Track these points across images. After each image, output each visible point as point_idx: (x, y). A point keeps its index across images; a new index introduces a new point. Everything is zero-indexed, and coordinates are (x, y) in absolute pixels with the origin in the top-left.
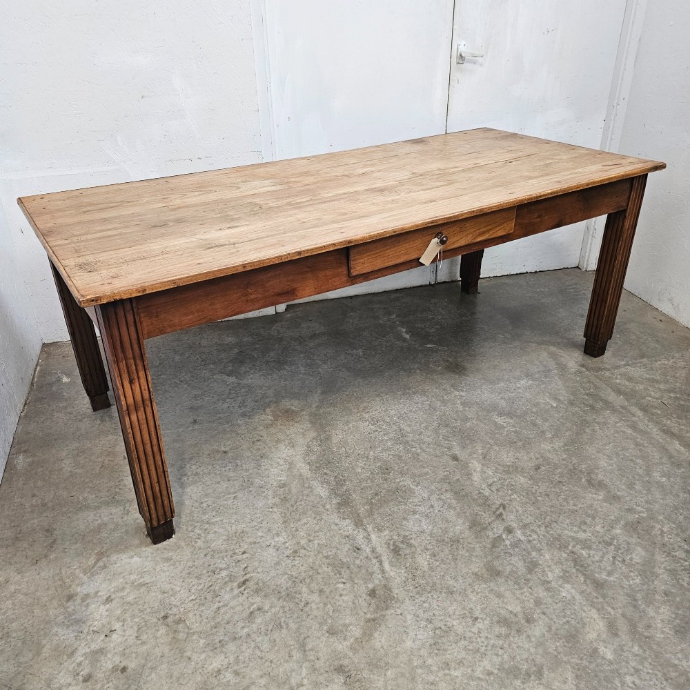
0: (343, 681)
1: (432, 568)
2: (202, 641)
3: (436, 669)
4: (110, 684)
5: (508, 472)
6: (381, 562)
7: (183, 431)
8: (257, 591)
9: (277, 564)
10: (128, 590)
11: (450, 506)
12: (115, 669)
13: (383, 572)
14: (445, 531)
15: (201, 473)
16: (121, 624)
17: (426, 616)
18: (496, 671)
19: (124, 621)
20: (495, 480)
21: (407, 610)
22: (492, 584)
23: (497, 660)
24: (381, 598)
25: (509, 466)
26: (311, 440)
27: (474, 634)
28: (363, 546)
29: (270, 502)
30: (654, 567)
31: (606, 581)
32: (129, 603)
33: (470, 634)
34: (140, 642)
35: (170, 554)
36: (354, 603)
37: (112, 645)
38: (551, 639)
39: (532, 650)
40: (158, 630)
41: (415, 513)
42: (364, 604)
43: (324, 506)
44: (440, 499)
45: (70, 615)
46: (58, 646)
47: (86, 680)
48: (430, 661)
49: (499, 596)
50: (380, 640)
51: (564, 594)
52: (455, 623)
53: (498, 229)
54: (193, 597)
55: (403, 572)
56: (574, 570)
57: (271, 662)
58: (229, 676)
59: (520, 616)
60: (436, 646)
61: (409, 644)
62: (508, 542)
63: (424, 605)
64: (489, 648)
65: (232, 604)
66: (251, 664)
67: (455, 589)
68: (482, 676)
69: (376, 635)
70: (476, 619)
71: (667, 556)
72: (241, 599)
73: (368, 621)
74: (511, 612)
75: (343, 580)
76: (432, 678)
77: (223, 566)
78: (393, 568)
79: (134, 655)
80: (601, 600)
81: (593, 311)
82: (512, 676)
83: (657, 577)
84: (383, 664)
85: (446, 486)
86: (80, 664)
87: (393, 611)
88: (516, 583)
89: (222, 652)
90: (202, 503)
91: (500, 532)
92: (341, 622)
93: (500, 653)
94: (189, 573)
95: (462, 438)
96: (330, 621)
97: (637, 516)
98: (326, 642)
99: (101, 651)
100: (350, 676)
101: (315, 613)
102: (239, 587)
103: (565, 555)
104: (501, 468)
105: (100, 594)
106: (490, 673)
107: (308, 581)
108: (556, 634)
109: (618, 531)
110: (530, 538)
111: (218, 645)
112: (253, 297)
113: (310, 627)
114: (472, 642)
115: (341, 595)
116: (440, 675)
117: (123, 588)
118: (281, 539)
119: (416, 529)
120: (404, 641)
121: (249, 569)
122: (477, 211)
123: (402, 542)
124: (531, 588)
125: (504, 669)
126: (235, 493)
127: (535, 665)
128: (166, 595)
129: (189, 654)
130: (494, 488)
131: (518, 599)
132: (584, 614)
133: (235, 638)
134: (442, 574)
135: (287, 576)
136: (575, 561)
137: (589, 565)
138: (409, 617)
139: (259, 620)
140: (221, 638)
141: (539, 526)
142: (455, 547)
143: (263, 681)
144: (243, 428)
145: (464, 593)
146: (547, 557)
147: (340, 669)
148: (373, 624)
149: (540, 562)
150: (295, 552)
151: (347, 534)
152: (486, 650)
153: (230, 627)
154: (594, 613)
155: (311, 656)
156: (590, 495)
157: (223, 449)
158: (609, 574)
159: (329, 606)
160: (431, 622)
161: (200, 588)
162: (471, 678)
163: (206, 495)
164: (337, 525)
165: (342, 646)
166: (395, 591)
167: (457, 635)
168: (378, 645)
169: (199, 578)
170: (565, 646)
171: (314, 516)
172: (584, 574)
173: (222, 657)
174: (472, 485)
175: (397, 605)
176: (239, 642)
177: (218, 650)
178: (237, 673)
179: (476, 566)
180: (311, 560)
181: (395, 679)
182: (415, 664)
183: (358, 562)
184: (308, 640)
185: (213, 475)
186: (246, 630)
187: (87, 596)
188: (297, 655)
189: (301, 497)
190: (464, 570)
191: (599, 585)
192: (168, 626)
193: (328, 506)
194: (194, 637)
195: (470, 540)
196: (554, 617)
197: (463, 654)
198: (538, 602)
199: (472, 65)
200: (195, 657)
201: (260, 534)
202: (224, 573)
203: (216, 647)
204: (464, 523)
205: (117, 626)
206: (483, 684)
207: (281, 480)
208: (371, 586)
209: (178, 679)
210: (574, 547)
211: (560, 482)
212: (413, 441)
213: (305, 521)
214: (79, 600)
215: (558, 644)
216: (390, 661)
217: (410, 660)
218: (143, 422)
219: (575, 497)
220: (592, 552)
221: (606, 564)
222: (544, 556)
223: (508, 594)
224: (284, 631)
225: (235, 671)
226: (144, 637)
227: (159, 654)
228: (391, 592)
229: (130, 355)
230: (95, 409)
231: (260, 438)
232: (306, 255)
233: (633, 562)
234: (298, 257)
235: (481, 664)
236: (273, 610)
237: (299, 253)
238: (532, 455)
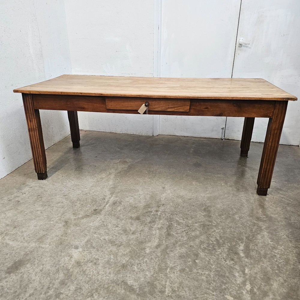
0: (64, 224)
1: (120, 211)
2: (42, 203)
3: (91, 232)
4: (13, 203)
5: (178, 197)
6: (106, 204)
7: (90, 158)
8: (66, 198)
9: (79, 195)
11: (145, 199)
12: (17, 201)
13: (105, 206)
14: (136, 204)
17: (104, 220)
18: (107, 240)
19: (30, 193)
20: (170, 197)
21: (101, 217)
22: (133, 221)
23: (111, 238)
24: (97, 212)
25: (180, 195)
26: (123, 170)
27: (112, 230)
28: (106, 199)
29: (94, 181)
30: (197, 238)
31: (173, 235)
32: (35, 190)
33: (111, 229)
34: (28, 198)
36: (87, 210)
37: (22, 196)
38: (134, 240)
39: (125, 240)
40: (34, 197)
41: (132, 197)
42: (90, 211)
43: (107, 186)
44: (145, 196)
45: (20, 187)
46: (11, 192)
47: (9, 200)
48: (92, 230)
49: (132, 224)
50: (85, 220)
51: (153, 232)
52: (110, 225)
54: (50, 194)
55: (110, 209)
56: (165, 228)
57: (52, 214)
58: (39, 212)
59: (132, 231)
60: (98, 228)
61: (91, 224)
62: (152, 213)
63: (107, 218)
65: (57, 199)
66: (47, 212)
67: (120, 218)
68: (101, 239)
69: (85, 219)
70: (118, 227)
71: (206, 238)
72: (60, 198)
74: (130, 229)
75: (91, 204)
76: (87, 234)
77: (64, 190)
78: (108, 207)
79: (24, 200)
80: (164, 238)
82: (110, 243)
83: (194, 241)
84: (78, 225)
85: (151, 194)
86: (12, 197)
87: (96, 216)
88: (142, 224)
89: (43, 207)
91: (153, 210)
92: (79, 213)
93: (114, 237)
96: (76, 211)
97: (210, 224)
98: (70, 215)
99: (18, 196)
100: (67, 224)
101: (75, 208)
102: (63, 196)
103: (168, 223)
104: (176, 195)
105: (31, 186)
106: (105, 239)
107: (82, 201)
108: (137, 240)
109: (197, 225)
110: (162, 215)
113: (70, 211)
114: (109, 231)
115: (86, 207)
116: (91, 234)
117: (37, 186)
118: (86, 190)
119: (128, 200)
120: (90, 223)
121: (70, 193)
123: (119, 202)
124: (144, 227)
125: (110, 240)
126: (87, 176)
127: (121, 244)
128: (44, 191)
129: (35, 204)
130: (166, 199)
131: (137, 227)
132: (153, 239)
133: (49, 206)
134: (121, 213)
135: (78, 198)
136: (169, 226)
137: (172, 229)
138: (99, 219)
139: (59, 204)
140: (46, 204)
141: (169, 213)
142: (134, 208)
143: (45, 216)
144: (107, 162)
145: (122, 220)
146: (161, 222)
147: (66, 222)
148: (87, 216)
149: (157, 222)
150: (86, 194)
151: (106, 195)
152: (111, 234)
153: (51, 203)
154: (157, 241)
155: (63, 216)
156: (200, 212)
157: (96, 165)
158: (177, 234)
159: (80, 208)
160: (103, 222)
161: (54, 193)
162: (98, 238)
164: (105, 192)
165: (73, 217)
166: (102, 212)
167: (107, 228)
168: (82, 221)
169: (56, 191)
170: (136, 244)
171: (101, 188)
172: (168, 230)
174: (160, 196)
175: (99, 215)
179: (134, 215)
180: (88, 197)
181: (78, 230)
183: (100, 202)
184: (66, 213)
186: (54, 205)
187: (28, 185)
188: (60, 215)
189: (103, 182)
190: (129, 215)
191: (169, 235)
192: (38, 197)
193: (108, 187)
195: (140, 209)
196: (143, 236)
197: (103, 232)
198: (142, 231)
201: (82, 187)
204: (144, 204)
205: (27, 193)
206: (100, 241)
208: (97, 208)
209: (28, 208)
210: (174, 223)
211: (193, 205)
213: (97, 188)
214: (25, 185)
215: (135, 242)
216: (81, 226)
217: (87, 228)
219: (193, 211)
220: (178, 226)
221: (179, 231)
222: (160, 221)
223: (135, 225)
224: (63, 209)
226: (30, 197)
227: (29, 202)
232: (84, 95)
233: (191, 234)
234: (81, 95)
235: (105, 237)
236: (65, 204)
237: (81, 93)
238: (193, 196)
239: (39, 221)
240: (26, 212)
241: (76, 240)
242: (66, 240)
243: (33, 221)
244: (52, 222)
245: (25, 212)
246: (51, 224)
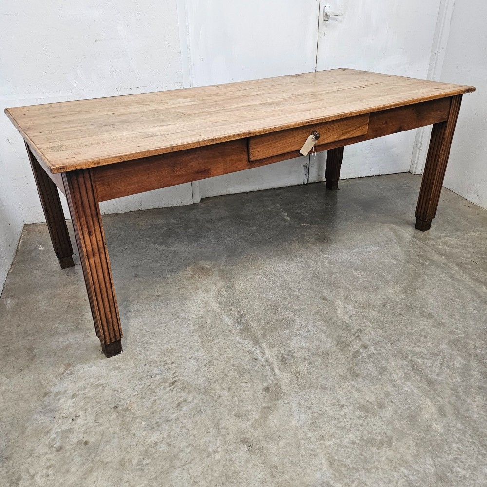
0: (247, 449)
1: (309, 372)
2: (144, 423)
3: (314, 440)
4: (76, 453)
5: (363, 308)
6: (273, 369)
7: (127, 282)
8: (183, 389)
9: (198, 370)
10: (88, 389)
11: (322, 331)
12: (79, 443)
13: (274, 375)
14: (319, 347)
15: (141, 310)
16: (84, 412)
17: (307, 404)
18: (358, 441)
19: (86, 410)
20: (354, 313)
21: (292, 400)
22: (353, 383)
23: (359, 434)
24: (274, 392)
25: (363, 304)
26: (220, 288)
27: (342, 416)
28: (260, 358)
29: (191, 329)
30: (470, 370)
31: (436, 380)
32: (89, 398)
33: (339, 417)
34: (97, 424)
35: (119, 364)
36: (254, 396)
37: (77, 426)
38: (397, 419)
39: (384, 427)
40: (111, 416)
41: (296, 335)
42: (262, 397)
43: (231, 331)
44: (314, 326)
45: (46, 407)
46: (37, 427)
47: (58, 451)
48: (310, 435)
49: (359, 390)
50: (273, 421)
51: (406, 389)
52: (327, 409)
53: (356, 130)
54: (136, 393)
55: (289, 375)
56: (413, 373)
57: (194, 436)
58: (163, 446)
59: (375, 403)
60: (314, 425)
61: (294, 423)
63: (305, 397)
64: (353, 425)
65: (165, 397)
66: (179, 438)
67: (327, 386)
68: (347, 445)
69: (270, 417)
70: (343, 406)
71: (479, 363)
72: (171, 394)
73: (264, 408)
74: (368, 401)
75: (245, 381)
76: (312, 446)
77: (158, 372)
78: (281, 373)
79: (93, 433)
80: (433, 392)
81: (422, 197)
82: (369, 445)
83: (472, 377)
84: (276, 437)
85: (318, 317)
86: (54, 439)
87: (282, 401)
88: (371, 381)
89: (158, 430)
90: (142, 330)
91: (358, 348)
92: (245, 409)
93: (361, 429)
94: (133, 377)
95: (329, 285)
96: (236, 408)
97: (457, 336)
98: (234, 422)
99: (69, 430)
100: (252, 446)
101: (226, 403)
102: (170, 386)
103: (406, 363)
104: (358, 305)
105: (67, 392)
106: (354, 443)
107: (220, 381)
108: (401, 416)
109: (443, 346)
110: (380, 352)
111: (155, 425)
112: (179, 173)
113: (222, 413)
114: (340, 422)
115: (244, 391)
116: (317, 444)
117: (85, 388)
118: (200, 354)
119: (297, 346)
120: (291, 421)
121: (177, 374)
122: (341, 116)
123: (288, 355)
124: (382, 385)
125: (364, 440)
126: (166, 323)
127: (386, 437)
128: (117, 392)
129: (134, 432)
130: (353, 319)
131: (373, 392)
132: (421, 402)
133: (167, 421)
134: (317, 376)
135: (204, 378)
136: (413, 366)
137: (423, 369)
138: (294, 405)
139: (185, 408)
140: (157, 421)
141: (386, 343)
142: (326, 358)
143: (188, 450)
144: (171, 279)
145: (333, 389)
146: (393, 364)
147: (244, 441)
148: (267, 410)
149: (388, 367)
150: (210, 362)
151: (248, 349)
152: (350, 427)
153: (163, 413)
154: (428, 401)
155: (223, 432)
156: (423, 322)
157: (157, 294)
158: (438, 375)
159: (236, 398)
160: (310, 409)
161: (141, 387)
162: (340, 446)
163: (145, 325)
164: (240, 343)
165: (245, 425)
166: (284, 388)
167: (329, 417)
168: (272, 424)
169: (140, 380)
170: (408, 424)
171: (224, 338)
172: (420, 375)
173: (158, 433)
174: (337, 316)
175: (285, 397)
176: (170, 423)
177: (155, 429)
178: (169, 445)
179: (342, 371)
180: (222, 368)
181: (285, 447)
182: (299, 437)
183: (256, 368)
184: (221, 421)
185: (150, 311)
186: (175, 415)
187: (59, 393)
188: (213, 432)
189: (214, 326)
190: (333, 373)
191: (430, 382)
192: (118, 412)
193: (233, 331)
194: (138, 420)
195: (337, 353)
196: (399, 404)
197: (334, 430)
198: (387, 394)
199: (334, 22)
200: (138, 434)
201: (185, 350)
202: (159, 377)
203: (154, 427)
204: (332, 342)
205: (81, 413)
206: (349, 450)
207: (199, 314)
208: (266, 384)
209: (126, 448)
210: (412, 357)
211: (400, 314)
212: (294, 287)
213: (217, 341)
214: (52, 396)
215: (403, 422)
216: (281, 435)
217: (295, 435)
218: (99, 264)
219: (412, 324)
220: (425, 361)
221: (436, 368)
222: (391, 364)
223: (365, 389)
224: (203, 416)
225: (168, 443)
226: (101, 421)
227: (112, 432)
228: (281, 388)
229: (88, 212)
230: (63, 267)
231: (184, 286)
232: (218, 142)
233: (455, 367)
234: (212, 143)
235: (347, 436)
236: (195, 401)
237: (212, 140)
238: (380, 296)
239: (187, 466)
240: (135, 462)
241: (308, 471)
242: (290, 482)
243: (176, 474)
244: (218, 456)
245: (130, 461)
246: (219, 460)
